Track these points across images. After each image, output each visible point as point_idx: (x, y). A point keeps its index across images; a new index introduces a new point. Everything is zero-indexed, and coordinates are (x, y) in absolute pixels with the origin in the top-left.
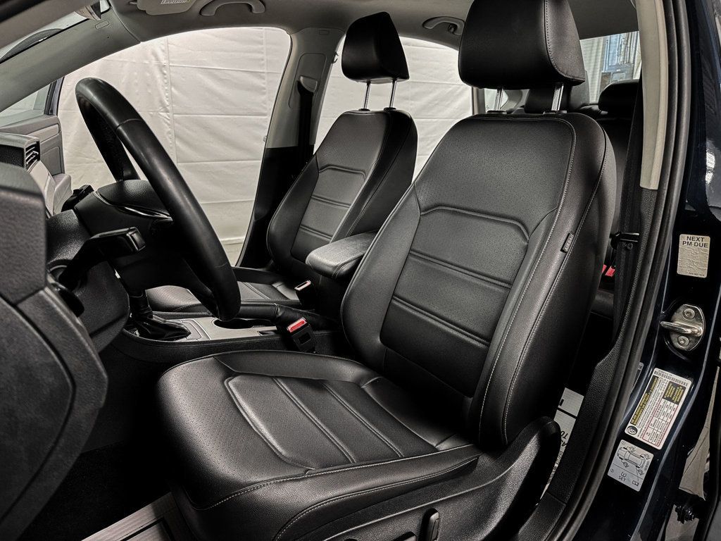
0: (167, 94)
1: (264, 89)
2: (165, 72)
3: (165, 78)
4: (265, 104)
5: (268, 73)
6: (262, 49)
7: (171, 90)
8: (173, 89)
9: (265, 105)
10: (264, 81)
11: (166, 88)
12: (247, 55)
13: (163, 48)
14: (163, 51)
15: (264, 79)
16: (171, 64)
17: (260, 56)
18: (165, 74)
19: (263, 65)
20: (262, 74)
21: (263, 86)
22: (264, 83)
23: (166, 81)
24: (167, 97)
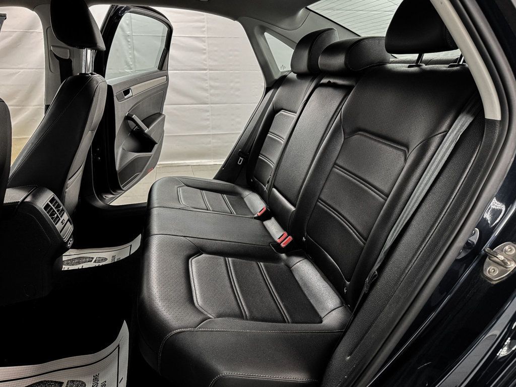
0: (130, 56)
1: (205, 50)
2: (129, 40)
3: (129, 45)
4: (206, 61)
5: (208, 37)
6: (204, 19)
7: (134, 54)
8: (135, 52)
9: (206, 63)
10: (205, 44)
11: (130, 52)
12: (191, 24)
13: (127, 22)
14: (128, 25)
15: (205, 42)
16: (133, 34)
17: (201, 24)
18: (129, 42)
19: (204, 31)
20: (203, 39)
21: (204, 47)
22: (205, 46)
23: (130, 47)
24: (131, 58)
